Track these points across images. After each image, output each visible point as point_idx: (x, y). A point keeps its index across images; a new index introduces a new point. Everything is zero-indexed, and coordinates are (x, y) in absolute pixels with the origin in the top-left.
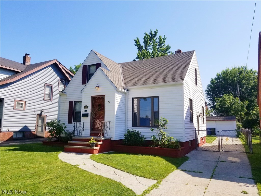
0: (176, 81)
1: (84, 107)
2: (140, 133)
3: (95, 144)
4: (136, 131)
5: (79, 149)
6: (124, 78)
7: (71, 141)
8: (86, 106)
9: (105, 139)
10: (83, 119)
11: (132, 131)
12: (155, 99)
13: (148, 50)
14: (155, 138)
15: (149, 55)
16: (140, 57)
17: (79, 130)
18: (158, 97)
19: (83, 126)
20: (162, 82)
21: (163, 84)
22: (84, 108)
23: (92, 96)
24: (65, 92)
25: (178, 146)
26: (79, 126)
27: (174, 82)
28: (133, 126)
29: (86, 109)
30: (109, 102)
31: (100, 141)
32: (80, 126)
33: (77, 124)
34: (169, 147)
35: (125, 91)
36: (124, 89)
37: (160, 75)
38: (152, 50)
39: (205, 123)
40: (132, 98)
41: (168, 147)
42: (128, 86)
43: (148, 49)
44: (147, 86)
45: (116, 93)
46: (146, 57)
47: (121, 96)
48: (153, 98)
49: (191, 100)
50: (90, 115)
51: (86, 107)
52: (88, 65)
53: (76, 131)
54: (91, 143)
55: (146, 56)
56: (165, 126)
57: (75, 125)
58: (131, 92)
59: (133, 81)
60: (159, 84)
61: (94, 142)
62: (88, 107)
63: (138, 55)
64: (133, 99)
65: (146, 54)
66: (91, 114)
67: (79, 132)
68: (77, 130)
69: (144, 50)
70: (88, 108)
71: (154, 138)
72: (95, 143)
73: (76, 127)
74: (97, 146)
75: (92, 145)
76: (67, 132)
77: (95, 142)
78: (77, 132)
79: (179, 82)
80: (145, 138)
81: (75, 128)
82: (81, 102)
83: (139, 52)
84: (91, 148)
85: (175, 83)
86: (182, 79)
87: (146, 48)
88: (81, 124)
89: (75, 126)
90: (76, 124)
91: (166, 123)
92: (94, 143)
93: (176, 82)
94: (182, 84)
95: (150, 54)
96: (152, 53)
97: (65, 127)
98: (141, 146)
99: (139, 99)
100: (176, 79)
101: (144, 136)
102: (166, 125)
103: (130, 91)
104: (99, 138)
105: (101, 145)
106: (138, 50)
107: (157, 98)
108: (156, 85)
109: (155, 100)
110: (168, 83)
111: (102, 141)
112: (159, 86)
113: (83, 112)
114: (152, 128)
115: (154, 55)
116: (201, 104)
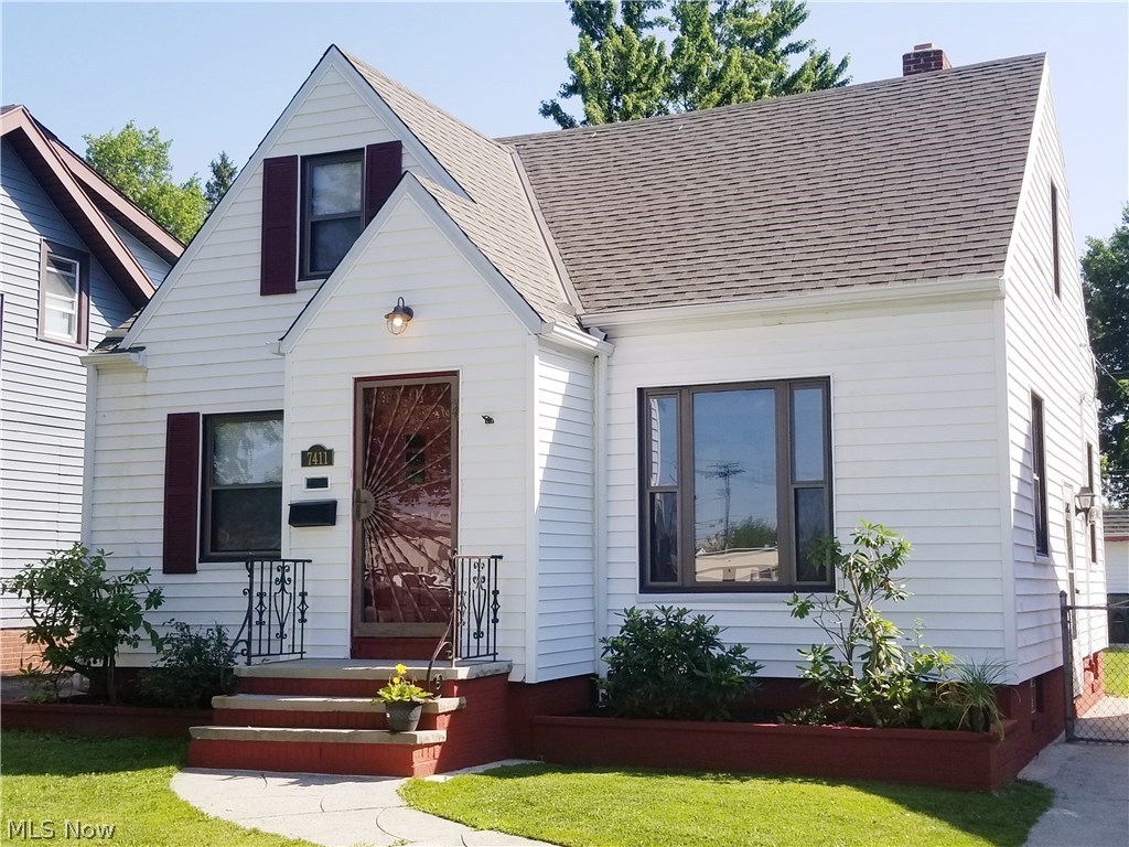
0: (947, 272)
1: (304, 453)
2: (717, 629)
3: (417, 712)
4: (688, 620)
5: (304, 746)
6: (565, 248)
7: (231, 693)
8: (317, 449)
9: (478, 679)
10: (294, 541)
11: (661, 616)
12: (799, 395)
13: (646, 33)
14: (826, 659)
15: (657, 68)
16: (594, 85)
17: (275, 621)
18: (824, 383)
19: (299, 590)
20: (849, 281)
21: (862, 291)
22: (305, 463)
23: (357, 380)
24: (131, 350)
25: (987, 710)
26: (276, 588)
27: (939, 281)
28: (649, 583)
29: (317, 472)
30: (489, 420)
31: (444, 688)
32: (283, 589)
33: (265, 573)
34: (924, 723)
35: (591, 342)
36: (580, 324)
37: (828, 230)
38: (677, 33)
39: (1100, 555)
40: (640, 390)
41: (914, 721)
42: (605, 304)
43: (650, 24)
44: (742, 305)
45: (536, 358)
46: (635, 82)
47: (564, 376)
48: (786, 389)
49: (1037, 403)
50: (345, 511)
51: (318, 455)
52: (304, 158)
53: (261, 623)
54: (391, 705)
55: (633, 76)
56: (887, 580)
57: (251, 584)
58: (627, 347)
59: (635, 271)
60: (831, 294)
61: (415, 699)
62: (330, 453)
63: (581, 73)
64: (642, 393)
65: (637, 60)
66: (357, 501)
67: (276, 630)
68: (265, 617)
69: (620, 32)
70: (330, 463)
71: (816, 666)
72: (418, 704)
73: (261, 595)
74: (428, 722)
75: (398, 718)
76: (173, 630)
77: (416, 694)
78: (265, 636)
79: (971, 281)
80: (752, 667)
81: (256, 601)
82: (278, 415)
83: (584, 48)
84: (397, 740)
85: (944, 285)
86: (991, 257)
87: (632, 18)
88: (287, 575)
89: (250, 591)
90: (257, 575)
91: (892, 561)
92: (414, 704)
93: (952, 280)
94: (996, 295)
95: (661, 61)
96: (677, 53)
97: (155, 599)
98: (727, 720)
99: (683, 394)
100: (947, 256)
101: (739, 650)
102: (893, 574)
103: (619, 342)
104: (439, 669)
105: (454, 714)
106: (577, 29)
107: (818, 393)
108: (810, 298)
109: (806, 401)
110: (894, 289)
111: (456, 688)
112: (827, 310)
113: (295, 490)
114: (802, 597)
115: (690, 66)
116: (1081, 426)
